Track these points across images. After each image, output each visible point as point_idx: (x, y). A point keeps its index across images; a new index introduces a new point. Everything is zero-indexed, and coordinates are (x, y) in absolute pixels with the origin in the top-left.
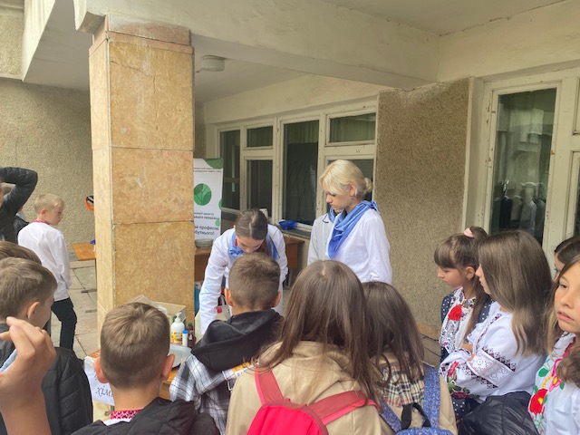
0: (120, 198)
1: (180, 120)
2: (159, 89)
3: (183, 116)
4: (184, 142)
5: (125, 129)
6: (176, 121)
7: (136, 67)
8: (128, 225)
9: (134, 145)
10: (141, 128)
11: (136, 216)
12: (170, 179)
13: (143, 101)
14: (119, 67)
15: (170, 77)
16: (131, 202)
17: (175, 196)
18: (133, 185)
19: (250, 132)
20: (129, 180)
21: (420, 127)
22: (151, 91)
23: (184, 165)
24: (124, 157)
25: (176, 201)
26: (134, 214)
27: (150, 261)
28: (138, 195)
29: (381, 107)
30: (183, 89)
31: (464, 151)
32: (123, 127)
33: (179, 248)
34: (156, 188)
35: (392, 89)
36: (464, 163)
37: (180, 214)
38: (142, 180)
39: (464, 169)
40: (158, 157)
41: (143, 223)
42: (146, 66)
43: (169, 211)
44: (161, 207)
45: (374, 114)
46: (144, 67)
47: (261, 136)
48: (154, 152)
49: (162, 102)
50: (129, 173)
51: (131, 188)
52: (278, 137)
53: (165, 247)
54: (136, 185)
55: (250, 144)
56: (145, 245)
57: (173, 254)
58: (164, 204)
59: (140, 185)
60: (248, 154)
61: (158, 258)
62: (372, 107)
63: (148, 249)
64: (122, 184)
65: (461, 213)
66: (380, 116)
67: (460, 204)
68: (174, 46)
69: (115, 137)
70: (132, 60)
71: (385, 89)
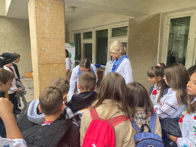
0: (40, 55)
1: (60, 28)
2: (53, 17)
3: (61, 27)
4: (62, 35)
5: (41, 31)
6: (59, 28)
7: (45, 9)
8: (43, 65)
9: (45, 37)
10: (47, 31)
11: (46, 62)
12: (57, 49)
13: (47, 21)
14: (38, 10)
15: (57, 13)
16: (44, 57)
17: (59, 54)
18: (45, 51)
19: (84, 34)
20: (43, 49)
21: (143, 31)
22: (50, 18)
23: (62, 44)
24: (41, 41)
25: (59, 56)
26: (45, 61)
27: (51, 77)
28: (47, 54)
29: (130, 24)
30: (61, 17)
31: (158, 39)
32: (41, 30)
33: (61, 72)
34: (53, 52)
35: (133, 18)
36: (158, 43)
37: (61, 61)
38: (48, 49)
39: (158, 45)
40: (53, 41)
41: (48, 64)
42: (48, 9)
43: (57, 60)
44: (54, 58)
45: (127, 27)
46: (47, 9)
47: (88, 35)
48: (51, 39)
49: (54, 21)
50: (43, 46)
51: (44, 52)
52: (94, 35)
53: (56, 72)
54: (46, 51)
55: (84, 38)
56: (49, 71)
57: (59, 75)
58: (55, 57)
59: (47, 51)
60: (84, 41)
61: (54, 76)
62: (126, 24)
63: (50, 72)
64: (41, 50)
65: (157, 60)
66: (129, 27)
67: (156, 57)
68: (58, 2)
69: (38, 34)
70: (43, 7)
71: (131, 17)
